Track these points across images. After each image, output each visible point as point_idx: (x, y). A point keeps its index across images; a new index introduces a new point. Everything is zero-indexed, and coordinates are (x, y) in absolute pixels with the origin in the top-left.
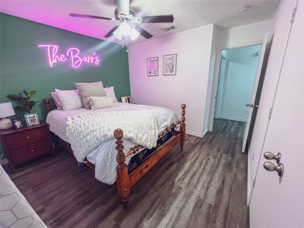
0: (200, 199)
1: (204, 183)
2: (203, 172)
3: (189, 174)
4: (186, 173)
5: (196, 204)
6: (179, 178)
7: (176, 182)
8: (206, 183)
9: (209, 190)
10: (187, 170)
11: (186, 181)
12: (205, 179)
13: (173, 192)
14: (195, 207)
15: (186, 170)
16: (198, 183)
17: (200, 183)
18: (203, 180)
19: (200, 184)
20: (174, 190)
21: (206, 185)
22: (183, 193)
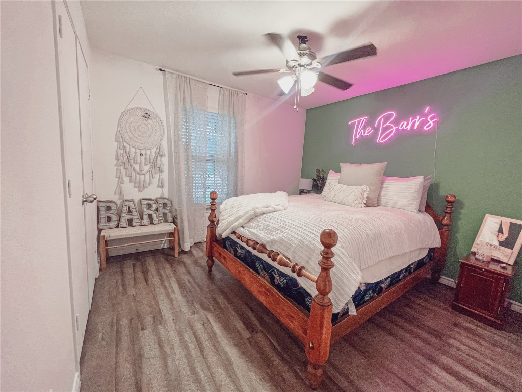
0: (161, 324)
1: (172, 349)
2: (193, 369)
3: (207, 338)
4: (213, 337)
5: (161, 316)
6: (212, 320)
7: (206, 313)
8: (169, 353)
9: (157, 345)
10: (218, 343)
11: (199, 327)
12: (177, 357)
13: (195, 304)
14: (160, 313)
15: (219, 340)
16: (182, 339)
17: (178, 342)
18: (177, 352)
19: (176, 340)
20: (197, 306)
21: (167, 349)
22: (185, 312)
